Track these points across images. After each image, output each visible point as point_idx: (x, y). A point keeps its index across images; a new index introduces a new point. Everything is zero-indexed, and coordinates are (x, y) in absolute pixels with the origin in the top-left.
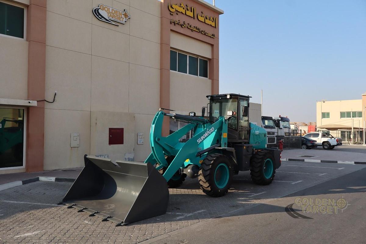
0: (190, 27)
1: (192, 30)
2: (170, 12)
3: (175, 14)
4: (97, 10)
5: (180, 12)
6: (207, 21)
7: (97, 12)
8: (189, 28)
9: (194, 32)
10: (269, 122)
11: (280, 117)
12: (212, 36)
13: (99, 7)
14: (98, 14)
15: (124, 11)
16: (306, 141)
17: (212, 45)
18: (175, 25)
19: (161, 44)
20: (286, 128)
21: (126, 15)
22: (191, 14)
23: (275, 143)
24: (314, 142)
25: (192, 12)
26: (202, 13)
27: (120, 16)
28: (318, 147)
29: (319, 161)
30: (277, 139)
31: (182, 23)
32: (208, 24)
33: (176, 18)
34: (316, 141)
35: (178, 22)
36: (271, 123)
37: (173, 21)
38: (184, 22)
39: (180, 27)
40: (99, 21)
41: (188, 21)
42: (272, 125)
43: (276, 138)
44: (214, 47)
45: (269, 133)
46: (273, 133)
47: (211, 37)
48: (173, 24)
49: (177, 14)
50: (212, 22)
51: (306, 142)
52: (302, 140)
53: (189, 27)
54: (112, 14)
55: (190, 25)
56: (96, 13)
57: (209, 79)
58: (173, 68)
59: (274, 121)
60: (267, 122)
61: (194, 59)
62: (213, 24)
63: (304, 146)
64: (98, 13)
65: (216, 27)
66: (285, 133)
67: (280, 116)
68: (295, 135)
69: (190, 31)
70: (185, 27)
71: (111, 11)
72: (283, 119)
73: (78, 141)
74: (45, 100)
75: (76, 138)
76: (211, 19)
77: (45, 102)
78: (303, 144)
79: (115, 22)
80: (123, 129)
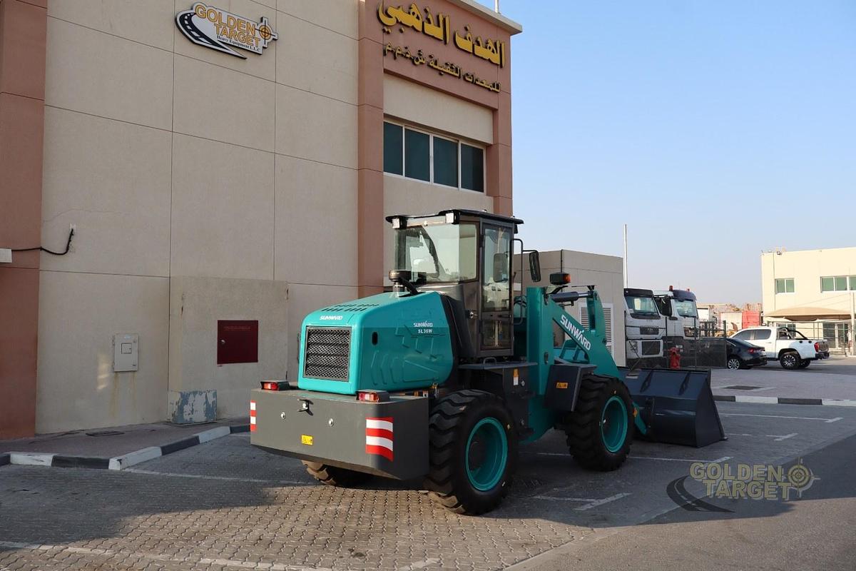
0: (436, 64)
1: (441, 73)
2: (381, 26)
3: (395, 32)
4: (186, 17)
5: (408, 26)
6: (480, 51)
7: (186, 22)
8: (432, 67)
9: (445, 76)
10: (644, 303)
11: (671, 289)
12: (494, 87)
13: (192, 9)
14: (189, 27)
15: (262, 21)
16: (738, 349)
17: (494, 111)
18: (395, 58)
19: (360, 106)
20: (688, 316)
21: (265, 33)
22: (438, 32)
23: (661, 354)
24: (758, 351)
25: (439, 26)
26: (466, 29)
27: (250, 34)
28: (770, 363)
29: (774, 400)
30: (664, 344)
31: (414, 54)
32: (482, 58)
33: (399, 41)
34: (763, 349)
35: (404, 50)
36: (650, 306)
37: (390, 49)
38: (420, 51)
39: (409, 63)
40: (192, 44)
41: (429, 48)
42: (652, 310)
43: (661, 341)
44: (498, 113)
45: (644, 330)
46: (656, 331)
47: (489, 89)
48: (390, 56)
49: (401, 31)
50: (493, 51)
51: (740, 351)
52: (727, 346)
53: (433, 66)
54: (228, 29)
55: (435, 58)
56: (185, 24)
57: (487, 195)
58: (392, 165)
59: (657, 300)
60: (638, 304)
61: (447, 144)
62: (496, 59)
63: (734, 362)
64: (191, 24)
65: (502, 65)
66: (686, 330)
67: (671, 287)
68: (711, 334)
69: (436, 74)
70: (421, 63)
71: (224, 20)
72: (680, 296)
73: (134, 355)
74: (41, 249)
75: (129, 346)
76: (488, 45)
77: (43, 251)
78: (730, 356)
79: (236, 49)
80: (256, 323)
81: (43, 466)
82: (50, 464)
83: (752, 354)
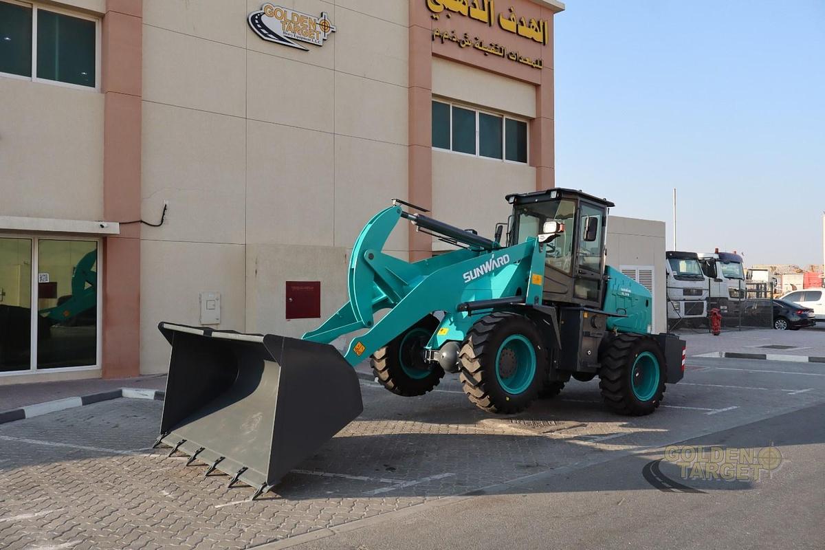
0: (481, 46)
1: (485, 53)
2: (430, 14)
3: (442, 18)
4: (257, 17)
5: (454, 12)
6: (523, 30)
7: (257, 22)
8: (477, 49)
9: (489, 56)
10: (690, 265)
11: (717, 252)
12: (537, 64)
13: (261, 9)
14: (259, 26)
15: (322, 16)
16: (786, 311)
17: (537, 86)
18: (442, 42)
19: (410, 88)
20: (733, 278)
21: (325, 26)
22: (483, 16)
23: (705, 314)
24: (806, 313)
25: (484, 10)
26: (510, 10)
27: (312, 28)
28: (818, 324)
29: (805, 359)
30: (708, 304)
31: (460, 37)
32: (525, 37)
33: (445, 26)
34: (811, 311)
35: (451, 35)
36: (694, 268)
37: (438, 34)
38: (466, 34)
39: (456, 45)
41: (474, 31)
42: (697, 272)
43: (705, 303)
44: (541, 89)
45: (687, 292)
46: (699, 292)
47: (532, 67)
48: (438, 40)
49: (448, 17)
50: (536, 30)
51: (788, 312)
52: (774, 307)
53: (479, 47)
54: (293, 25)
55: (480, 40)
56: (256, 23)
57: (531, 165)
58: (440, 140)
59: (703, 262)
60: (683, 266)
61: (492, 120)
62: (539, 37)
63: (781, 323)
64: (261, 23)
65: (546, 43)
66: (731, 292)
67: (717, 249)
68: (763, 296)
69: (481, 55)
70: (467, 45)
71: (289, 17)
72: (724, 258)
73: (218, 311)
74: (142, 222)
75: (213, 303)
76: (532, 25)
77: (143, 224)
78: (777, 318)
79: (300, 43)
80: (318, 283)
81: (148, 399)
82: (153, 398)
83: (800, 315)
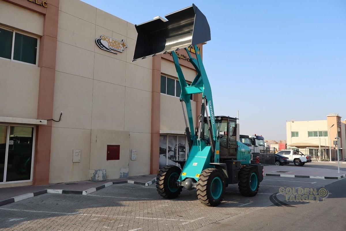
0: (178, 55)
4: (99, 40)
7: (99, 42)
9: (181, 59)
10: (246, 140)
11: (255, 136)
13: (101, 37)
14: (100, 44)
15: (122, 41)
19: (153, 70)
20: (261, 145)
21: (123, 45)
23: (252, 159)
24: (286, 159)
27: (119, 45)
28: (290, 163)
29: (293, 176)
30: (253, 156)
32: (193, 53)
34: (288, 158)
36: (248, 141)
39: (169, 55)
40: (100, 49)
42: (249, 143)
51: (280, 159)
52: (275, 157)
54: (112, 44)
56: (98, 43)
57: (194, 101)
58: (163, 90)
59: (251, 139)
60: (244, 140)
63: (278, 163)
64: (100, 42)
66: (261, 151)
67: (255, 134)
68: (269, 152)
71: (111, 41)
72: (259, 138)
73: (79, 157)
74: (52, 120)
75: (78, 153)
78: (276, 161)
79: (114, 51)
81: (59, 194)
82: (61, 193)
83: (284, 160)
